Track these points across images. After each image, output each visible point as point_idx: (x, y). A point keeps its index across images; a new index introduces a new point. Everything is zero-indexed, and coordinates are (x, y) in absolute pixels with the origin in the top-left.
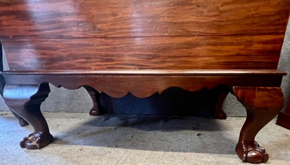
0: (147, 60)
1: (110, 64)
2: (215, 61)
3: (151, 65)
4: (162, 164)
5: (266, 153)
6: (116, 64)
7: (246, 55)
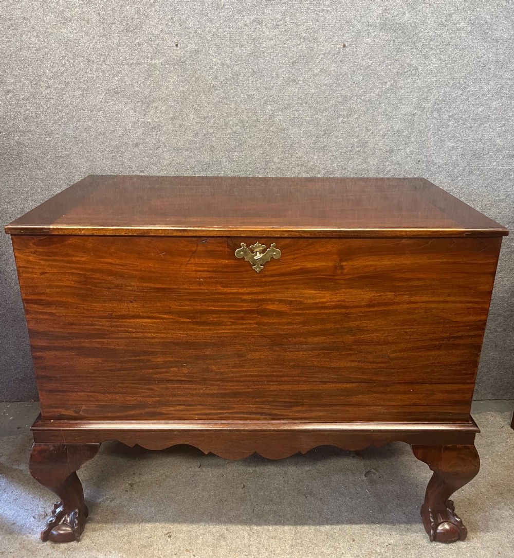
0: (286, 408)
1: (226, 413)
2: (385, 411)
3: (291, 414)
4: (320, 557)
5: (464, 526)
6: (236, 413)
7: (427, 405)
